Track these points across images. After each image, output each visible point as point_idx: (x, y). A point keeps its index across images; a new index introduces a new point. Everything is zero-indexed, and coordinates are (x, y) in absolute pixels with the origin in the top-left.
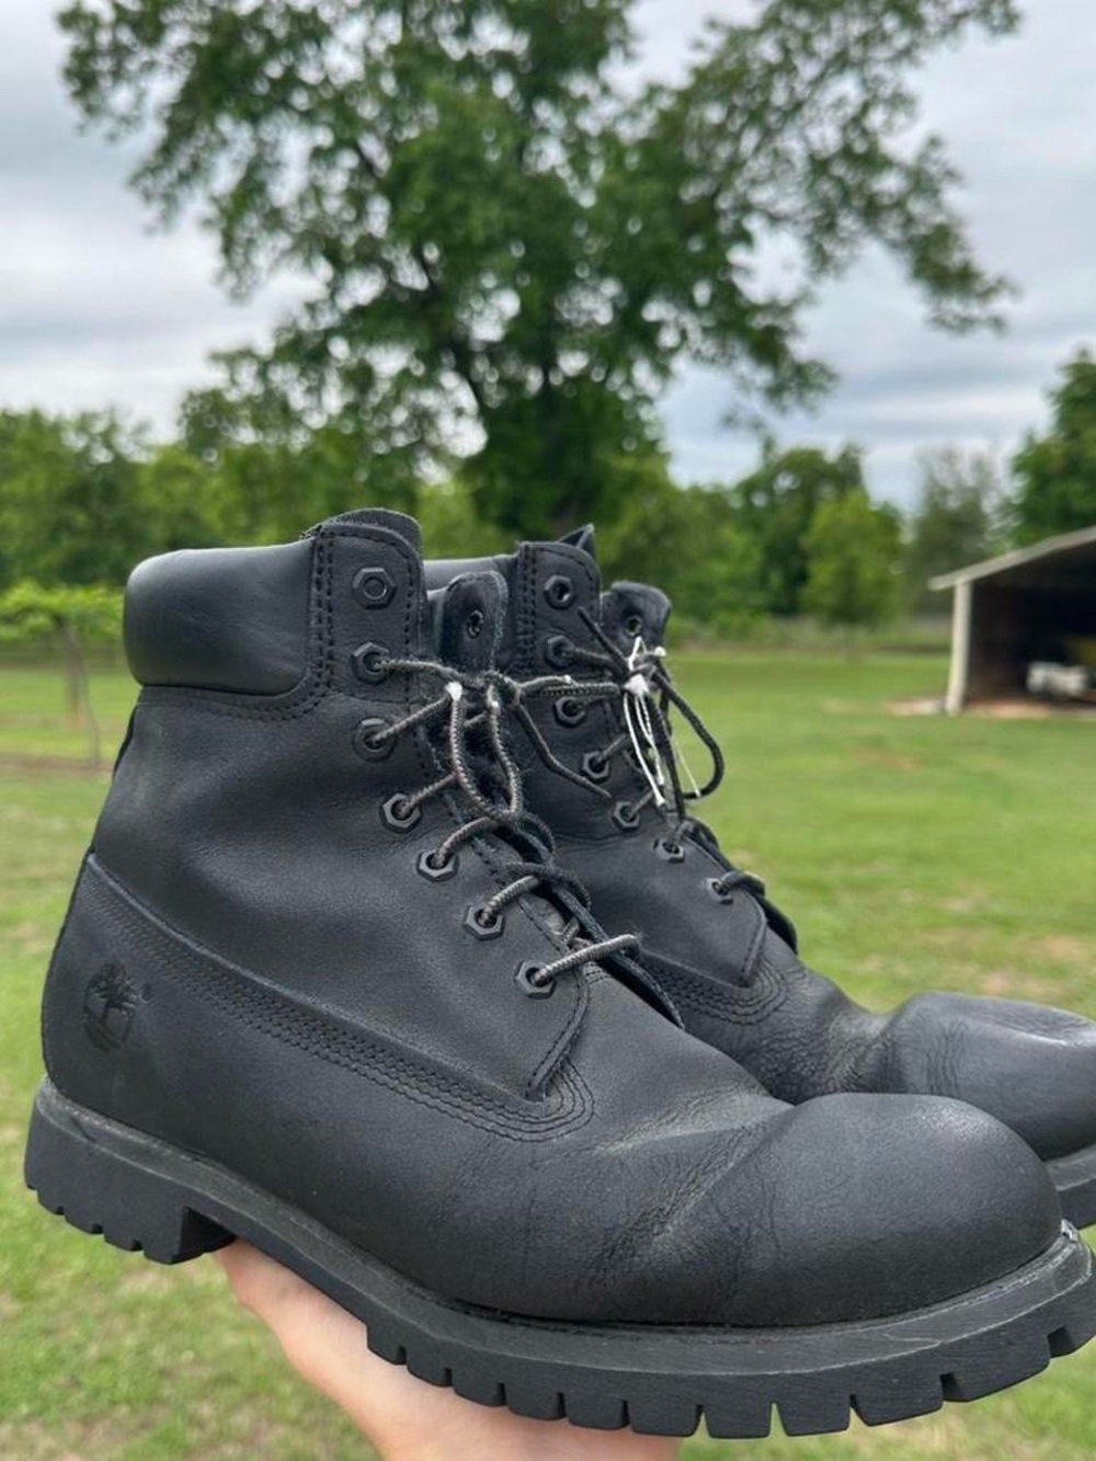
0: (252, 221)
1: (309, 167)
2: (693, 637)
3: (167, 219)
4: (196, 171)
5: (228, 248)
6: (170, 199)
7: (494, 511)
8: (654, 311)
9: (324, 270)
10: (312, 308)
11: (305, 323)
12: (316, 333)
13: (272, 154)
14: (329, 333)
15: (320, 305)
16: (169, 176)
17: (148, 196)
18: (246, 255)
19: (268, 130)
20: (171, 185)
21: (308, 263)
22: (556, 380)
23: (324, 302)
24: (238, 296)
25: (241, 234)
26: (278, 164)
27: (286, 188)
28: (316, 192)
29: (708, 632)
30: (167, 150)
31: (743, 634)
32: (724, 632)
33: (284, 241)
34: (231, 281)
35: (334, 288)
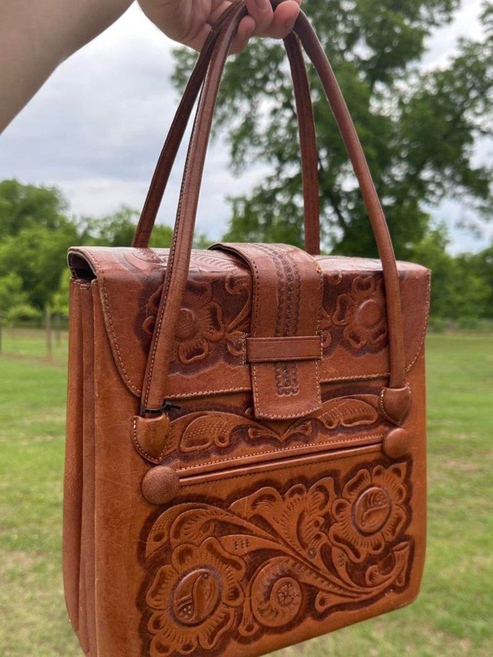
0: (246, 141)
2: (447, 327)
4: (224, 119)
5: (234, 153)
8: (426, 174)
9: (275, 162)
10: (270, 179)
11: (265, 187)
12: (270, 191)
14: (277, 191)
15: (273, 178)
18: (242, 156)
19: (255, 100)
21: (269, 159)
23: (275, 176)
24: (236, 174)
25: (241, 147)
28: (274, 128)
29: (457, 324)
31: (473, 326)
32: (463, 326)
33: (259, 150)
34: (234, 167)
35: (279, 171)
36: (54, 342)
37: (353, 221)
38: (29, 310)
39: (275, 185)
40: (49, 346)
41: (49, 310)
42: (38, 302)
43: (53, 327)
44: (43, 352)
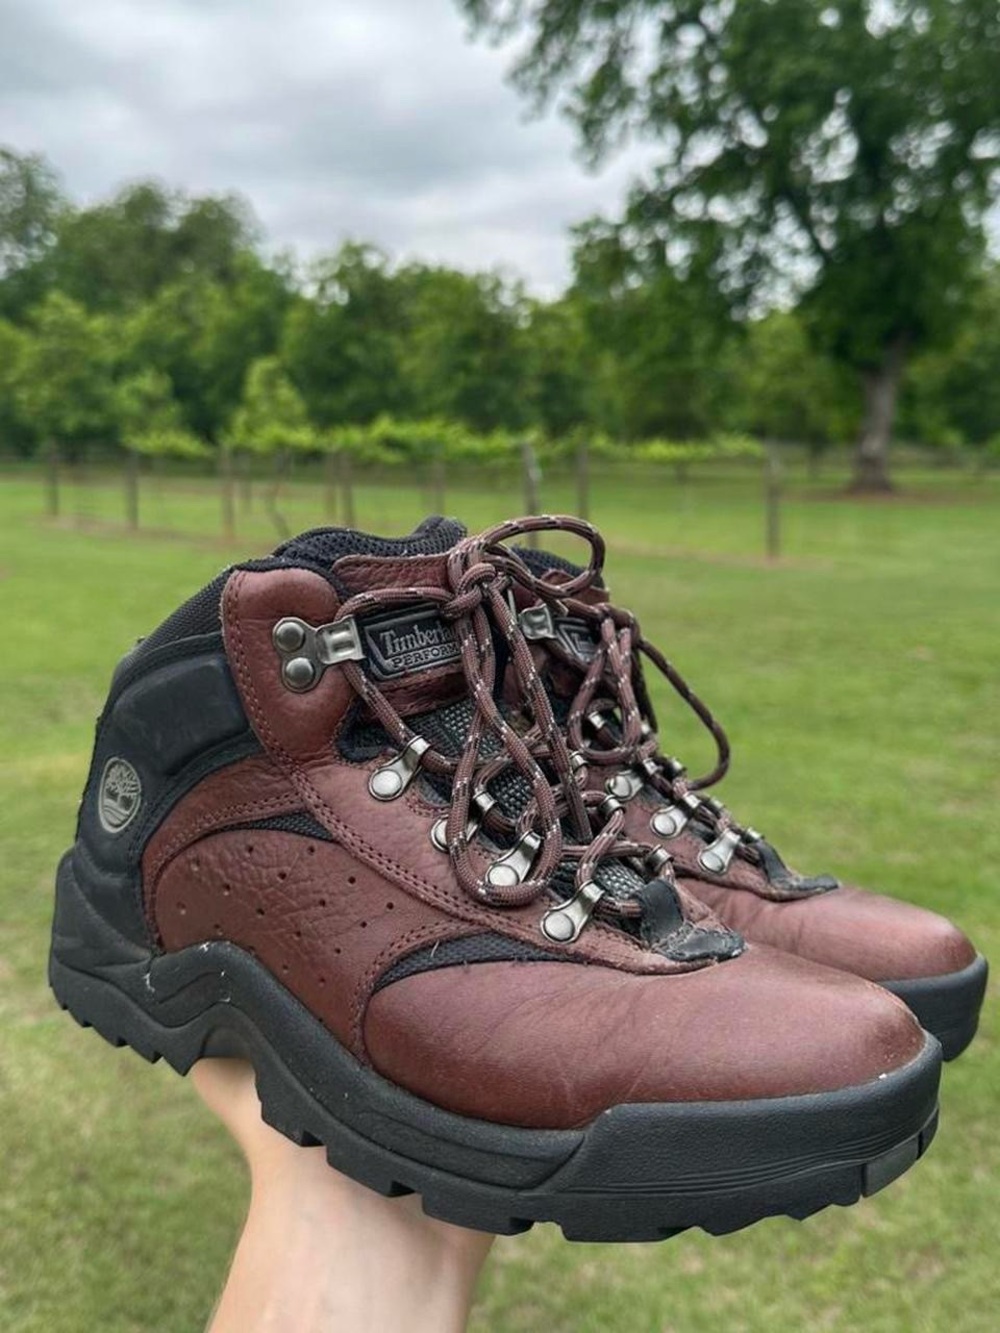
0: (608, 102)
1: (661, 47)
3: (540, 107)
4: (564, 63)
6: (543, 90)
7: (827, 340)
9: (672, 135)
10: (661, 171)
11: (653, 186)
12: (663, 193)
13: (627, 40)
14: (677, 191)
15: (667, 168)
16: (542, 70)
17: (524, 89)
19: (622, 21)
20: (544, 77)
21: (660, 132)
22: (891, 218)
23: (671, 165)
24: (593, 167)
26: (633, 48)
27: (638, 69)
28: (663, 71)
30: (541, 47)
34: (588, 155)
35: (681, 152)
36: (237, 503)
37: (840, 245)
38: (188, 444)
39: (672, 180)
40: (229, 516)
41: (227, 443)
42: (206, 426)
43: (237, 474)
44: (215, 527)
